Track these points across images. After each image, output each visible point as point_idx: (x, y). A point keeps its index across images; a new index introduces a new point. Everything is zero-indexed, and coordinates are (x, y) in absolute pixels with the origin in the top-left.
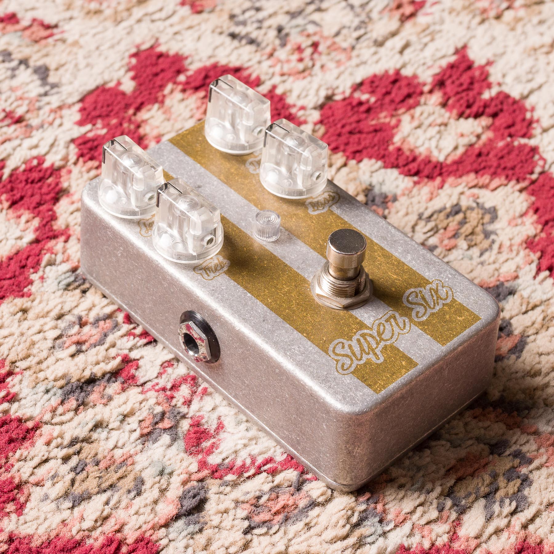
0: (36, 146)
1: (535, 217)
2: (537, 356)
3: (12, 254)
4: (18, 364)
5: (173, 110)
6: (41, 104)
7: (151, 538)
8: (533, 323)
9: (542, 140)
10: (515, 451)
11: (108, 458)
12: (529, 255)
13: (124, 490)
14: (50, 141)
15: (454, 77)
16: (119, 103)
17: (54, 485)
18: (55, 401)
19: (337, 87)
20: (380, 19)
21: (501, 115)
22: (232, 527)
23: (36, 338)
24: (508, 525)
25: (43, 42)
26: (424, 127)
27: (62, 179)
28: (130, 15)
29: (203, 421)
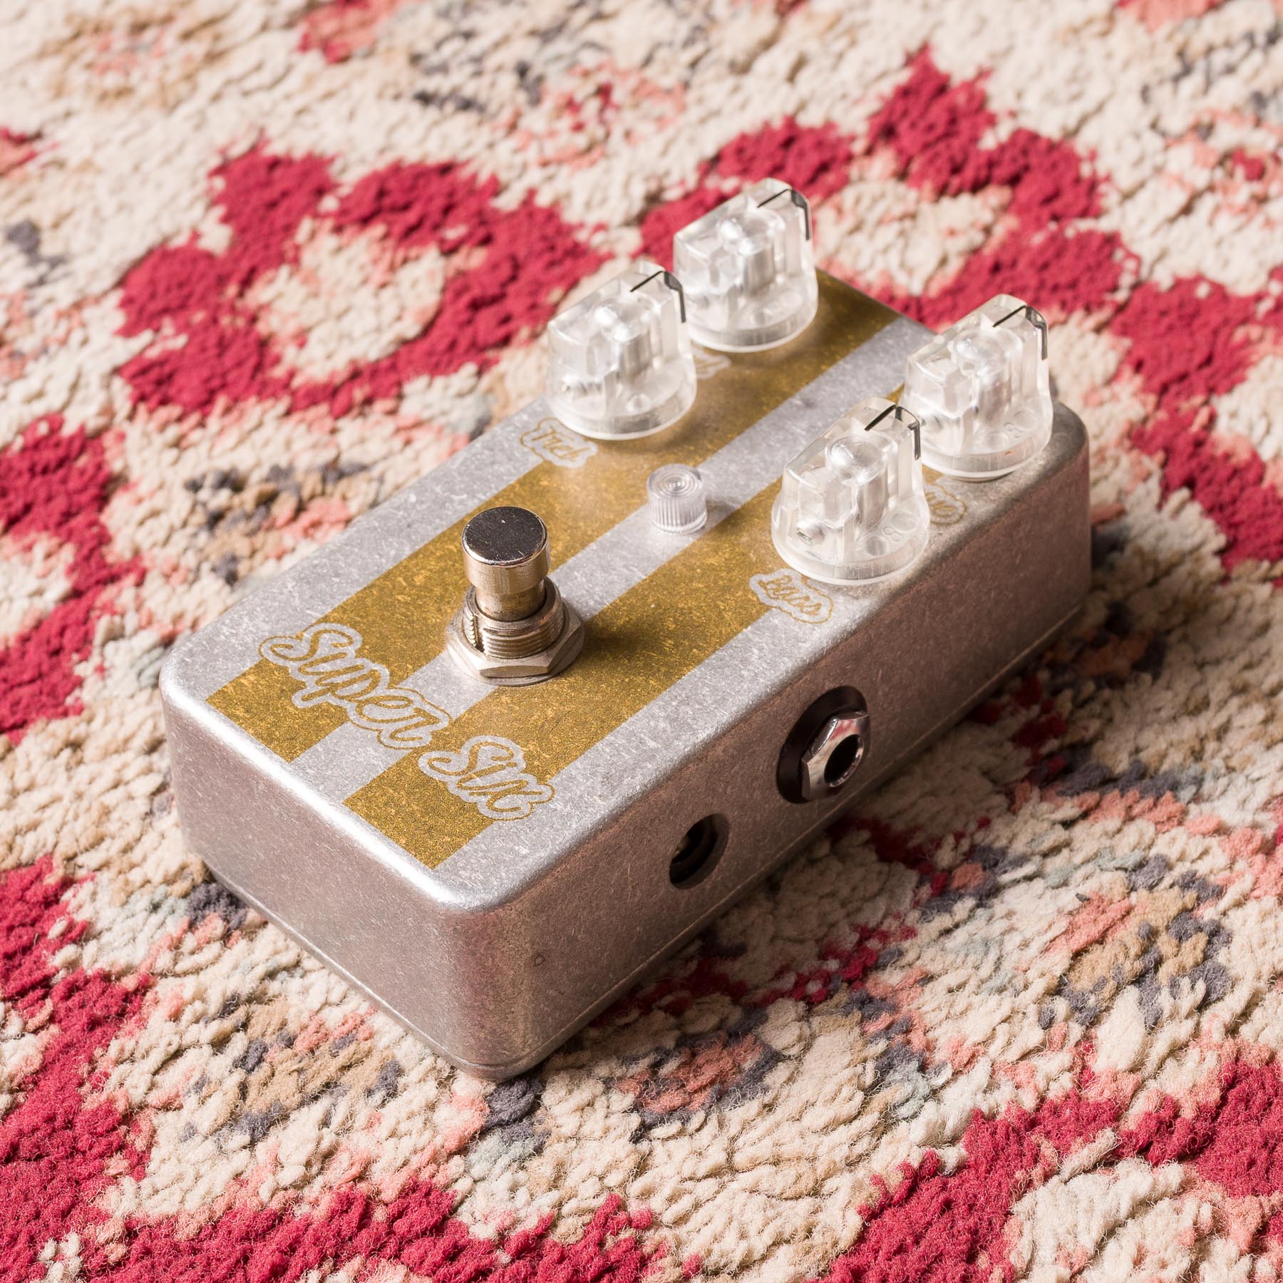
0: (40, 395)
1: (1138, 380)
3: (26, 630)
4: (80, 860)
5: (322, 273)
6: (35, 303)
7: (434, 1181)
8: (1176, 603)
9: (1123, 217)
10: (1183, 877)
11: (312, 1028)
12: (1140, 463)
13: (358, 1090)
14: (68, 378)
15: (914, 114)
16: (202, 276)
17: (202, 1102)
18: (175, 925)
19: (667, 174)
20: (734, 16)
21: (1028, 179)
22: (607, 1131)
23: (111, 798)
24: (1196, 1034)
25: (17, 174)
26: (868, 228)
27: (108, 456)
28: (194, 89)
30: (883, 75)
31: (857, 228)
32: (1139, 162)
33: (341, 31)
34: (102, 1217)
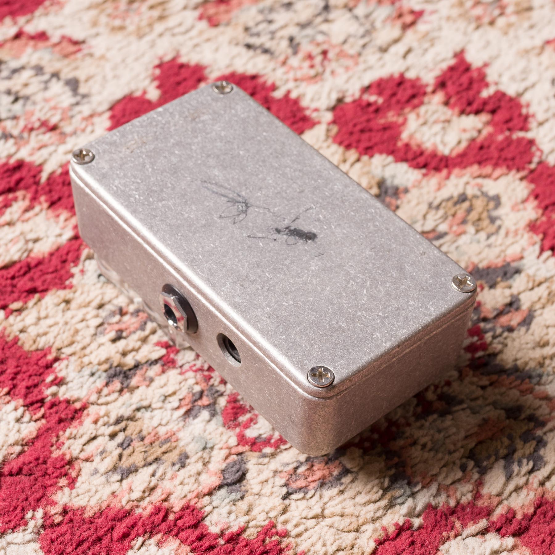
1: (536, 203)
2: (545, 328)
3: (53, 251)
4: (63, 350)
6: (73, 113)
7: (196, 505)
8: (540, 299)
9: (538, 133)
10: (529, 416)
11: (153, 434)
12: (532, 238)
13: (169, 463)
15: (455, 78)
17: (102, 460)
18: (100, 383)
19: (347, 91)
20: (384, 27)
21: (499, 112)
22: (272, 493)
23: (80, 326)
24: (527, 483)
25: (72, 57)
26: (429, 124)
28: (152, 30)
29: (239, 397)
30: (443, 60)
31: (425, 123)
32: (547, 110)
33: (216, 14)
34: (54, 503)
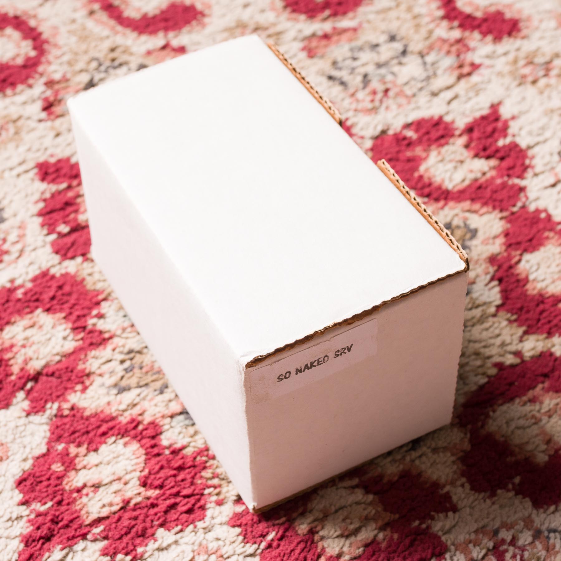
1: (504, 240)
4: (112, 294)
7: (159, 423)
9: (531, 182)
11: (149, 366)
12: (488, 268)
13: (153, 388)
15: (482, 126)
17: (110, 377)
19: (392, 125)
20: (443, 75)
21: (507, 159)
26: (445, 162)
30: (481, 109)
31: (442, 161)
32: (546, 165)
33: (317, 47)
